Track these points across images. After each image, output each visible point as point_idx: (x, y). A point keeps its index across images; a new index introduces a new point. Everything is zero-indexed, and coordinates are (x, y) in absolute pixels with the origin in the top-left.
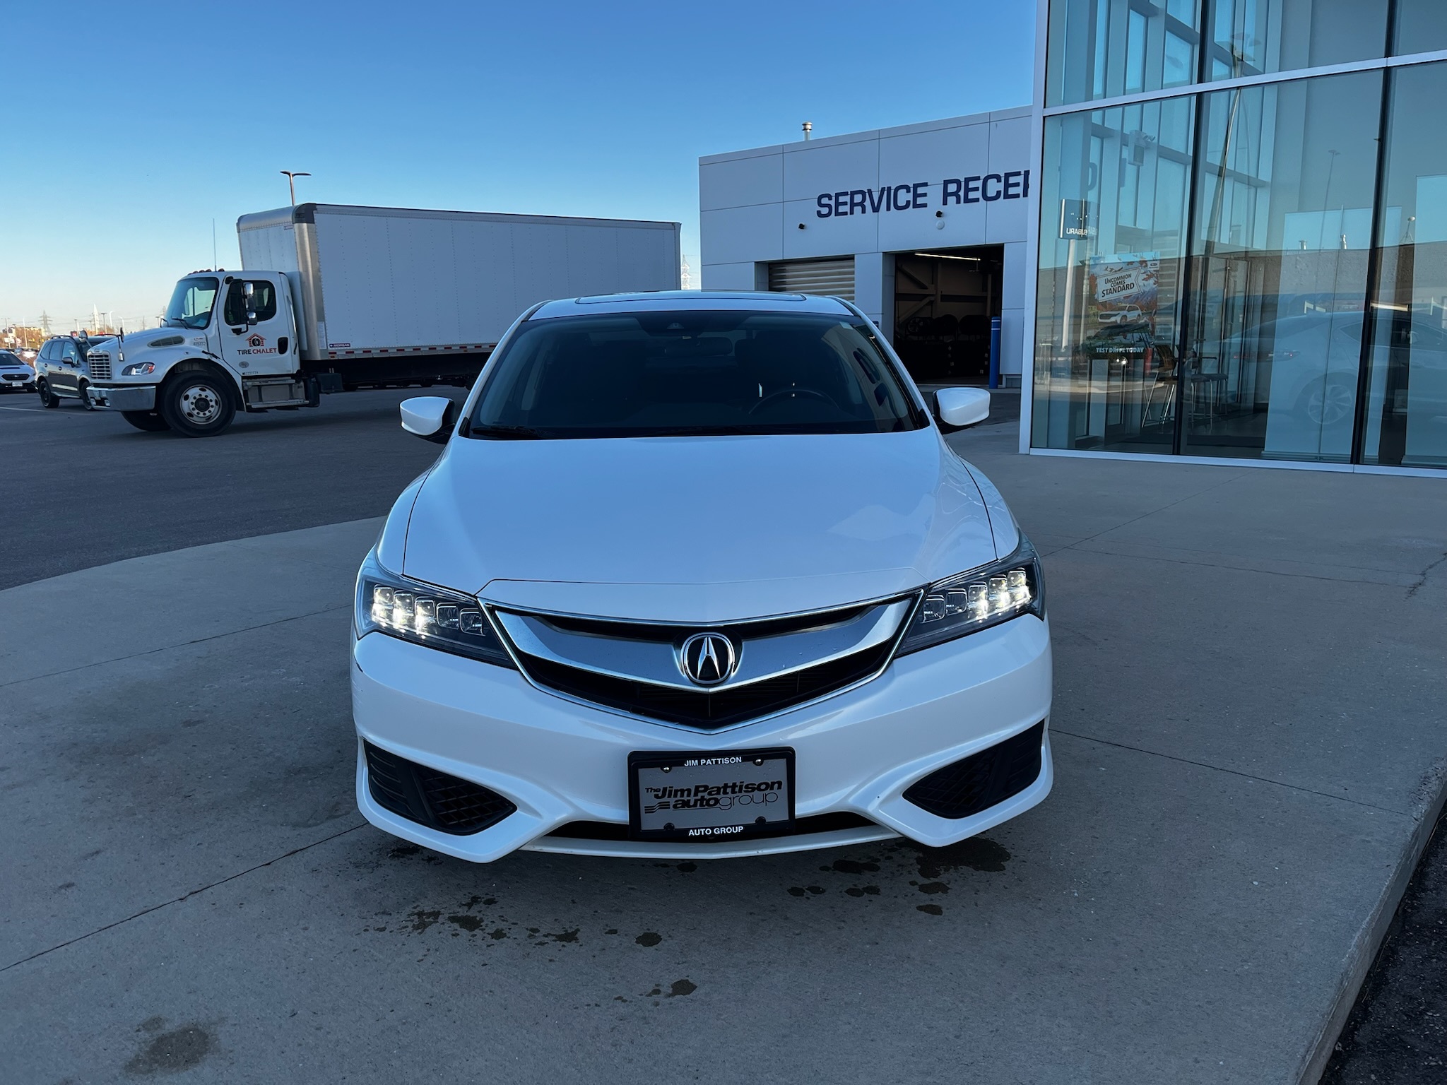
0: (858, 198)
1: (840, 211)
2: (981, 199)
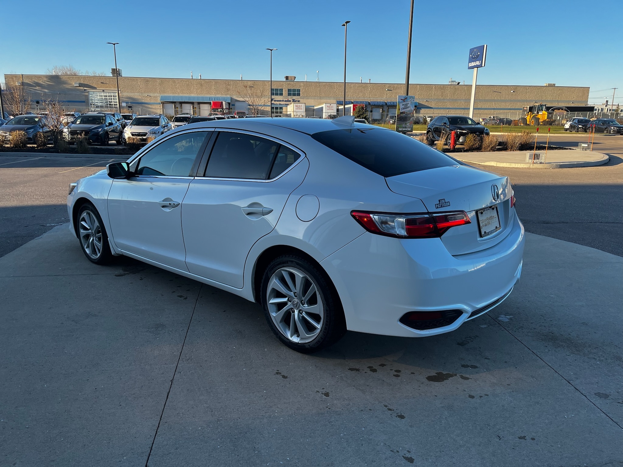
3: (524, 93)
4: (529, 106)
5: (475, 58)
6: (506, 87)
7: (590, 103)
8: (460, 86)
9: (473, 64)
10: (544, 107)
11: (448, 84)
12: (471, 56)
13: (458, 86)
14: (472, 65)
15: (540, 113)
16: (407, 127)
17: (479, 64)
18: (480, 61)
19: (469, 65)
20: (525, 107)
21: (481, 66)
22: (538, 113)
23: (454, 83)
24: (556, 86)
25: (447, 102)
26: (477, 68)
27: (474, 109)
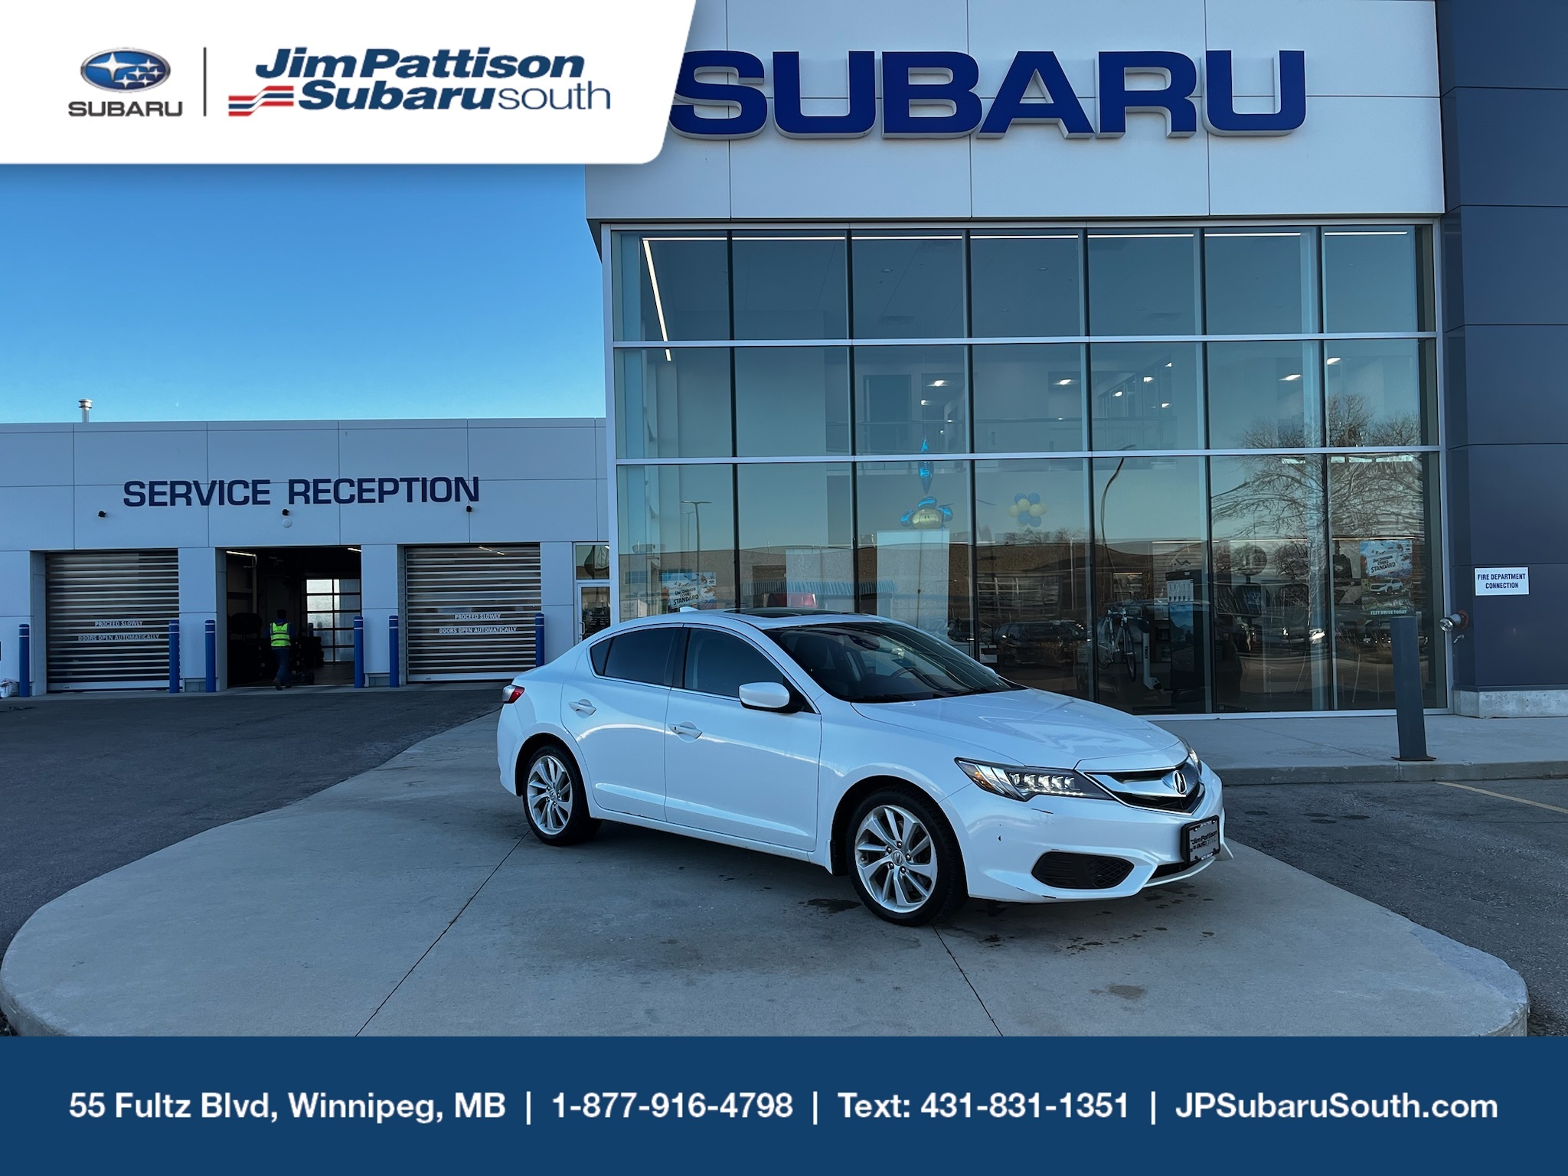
0: (181, 489)
1: (156, 501)
2: (333, 500)
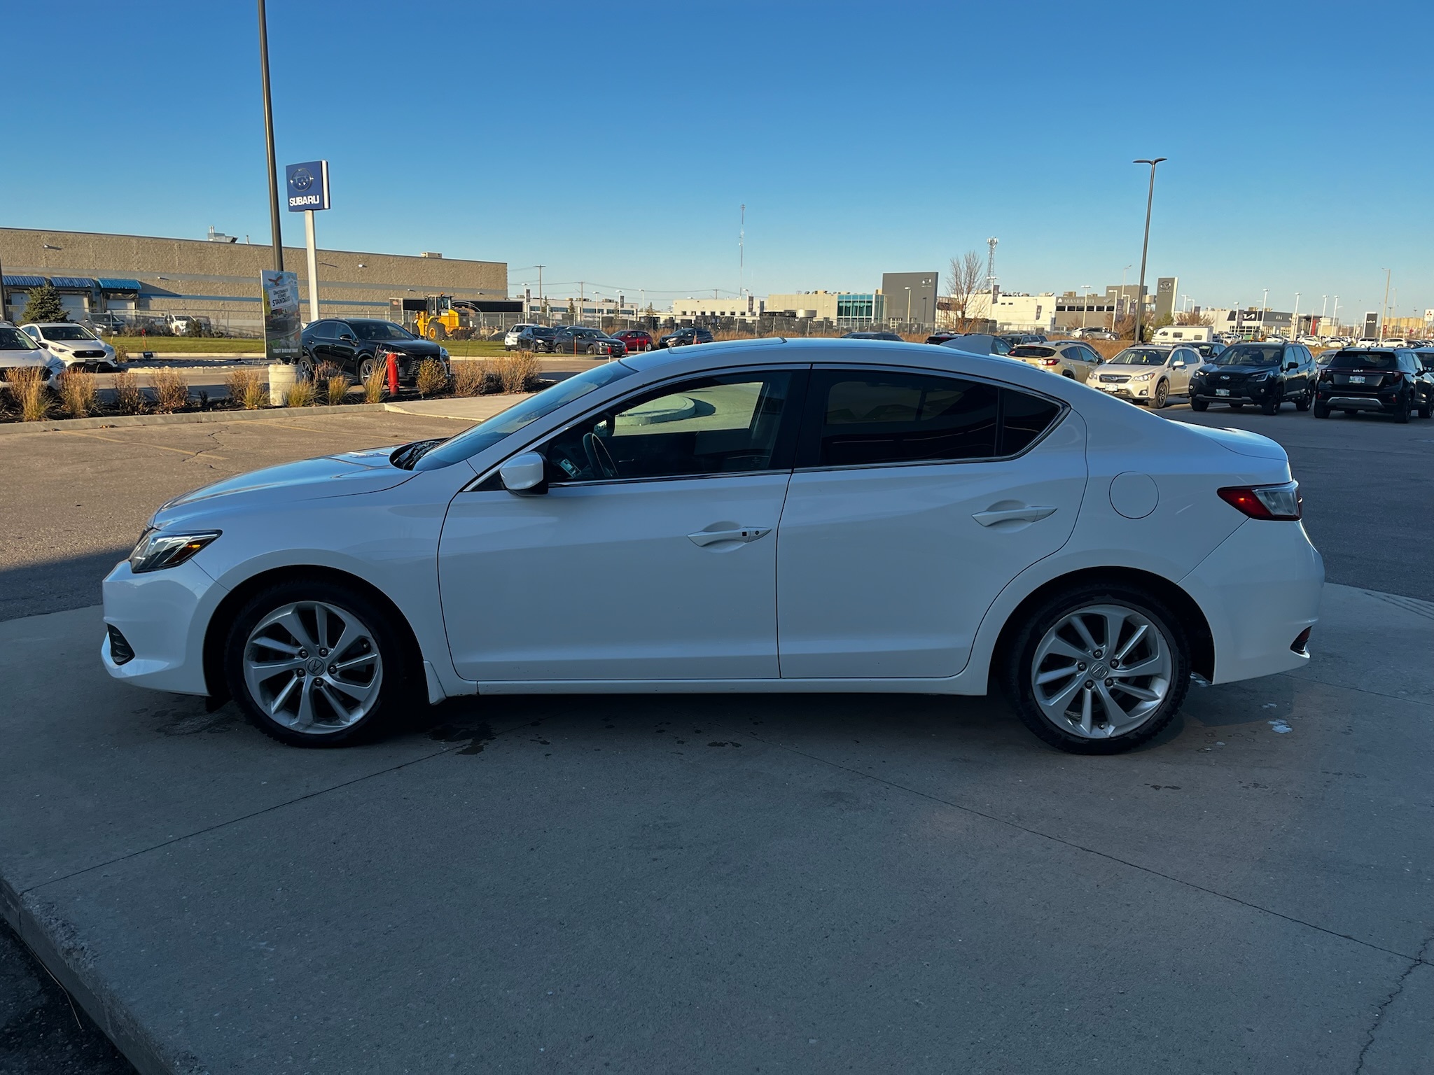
3: (386, 269)
4: (402, 299)
5: (303, 187)
6: (345, 255)
7: (512, 297)
8: (237, 247)
9: (300, 201)
10: (449, 301)
11: (207, 240)
12: (292, 181)
13: (232, 245)
14: (298, 203)
15: (442, 314)
16: (291, 346)
17: (316, 203)
18: (318, 197)
19: (289, 203)
20: (394, 300)
21: (320, 207)
22: (439, 313)
23: (223, 240)
24: (443, 258)
25: (216, 283)
26: (312, 210)
27: (319, 302)
